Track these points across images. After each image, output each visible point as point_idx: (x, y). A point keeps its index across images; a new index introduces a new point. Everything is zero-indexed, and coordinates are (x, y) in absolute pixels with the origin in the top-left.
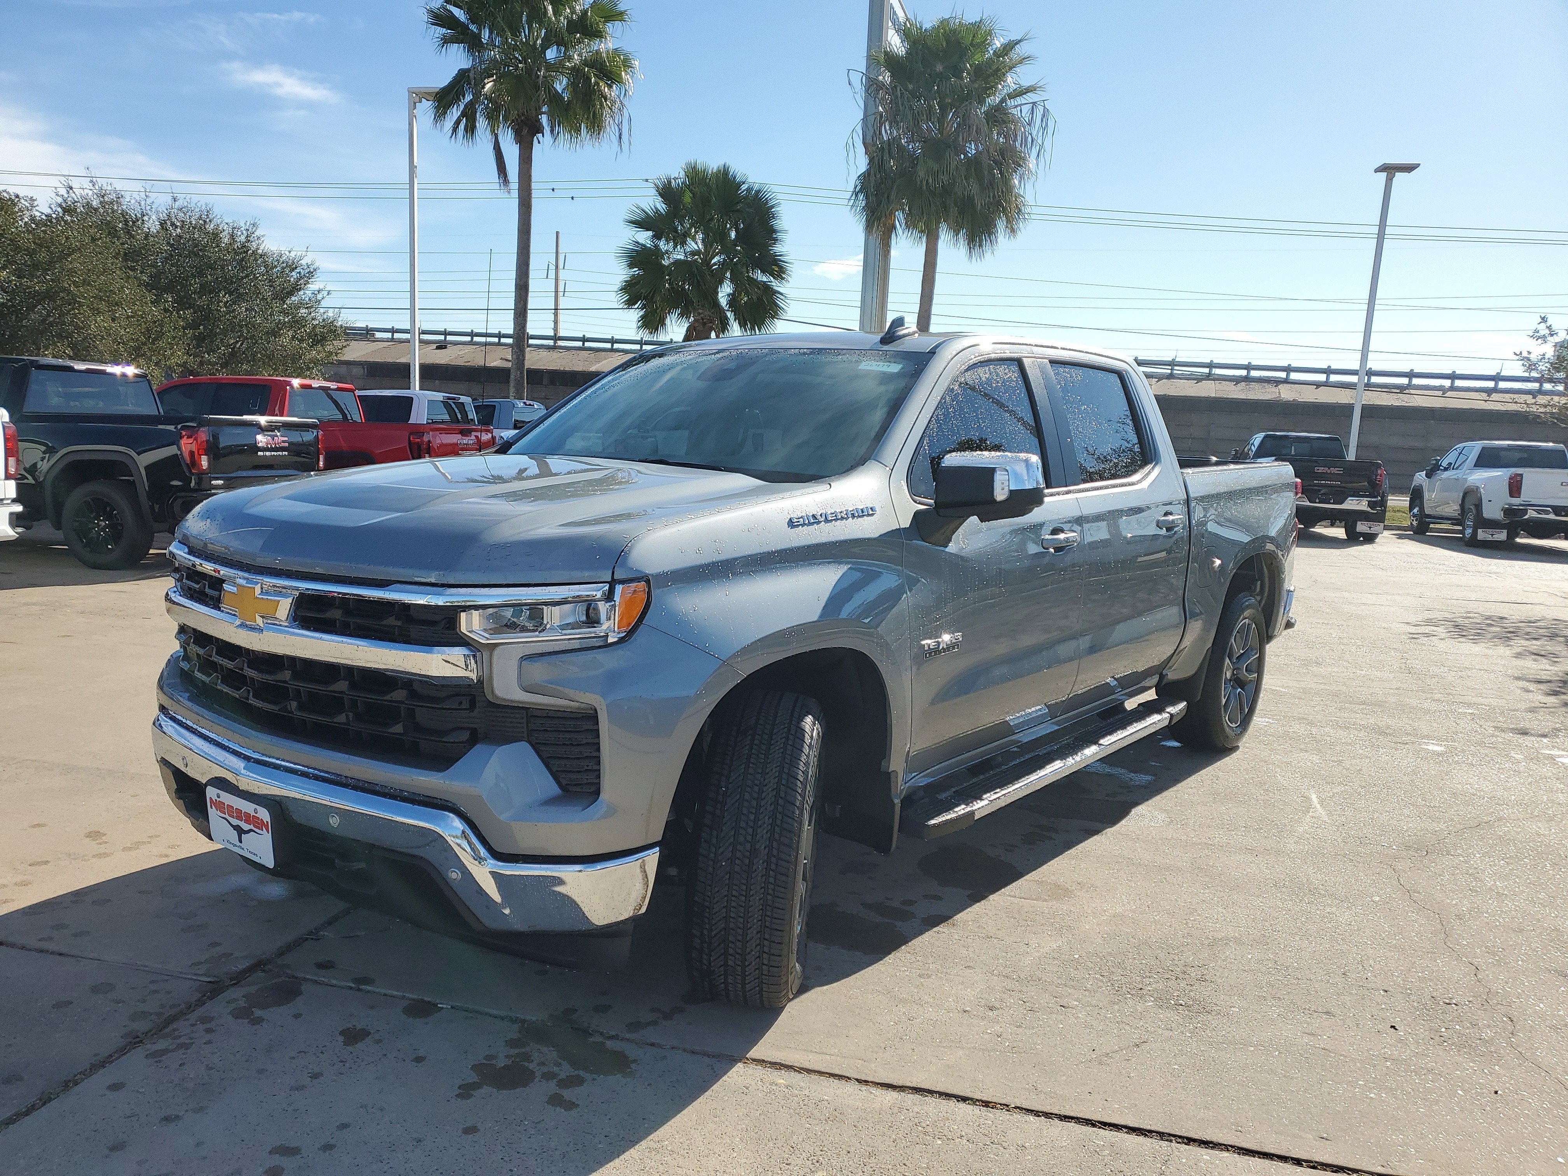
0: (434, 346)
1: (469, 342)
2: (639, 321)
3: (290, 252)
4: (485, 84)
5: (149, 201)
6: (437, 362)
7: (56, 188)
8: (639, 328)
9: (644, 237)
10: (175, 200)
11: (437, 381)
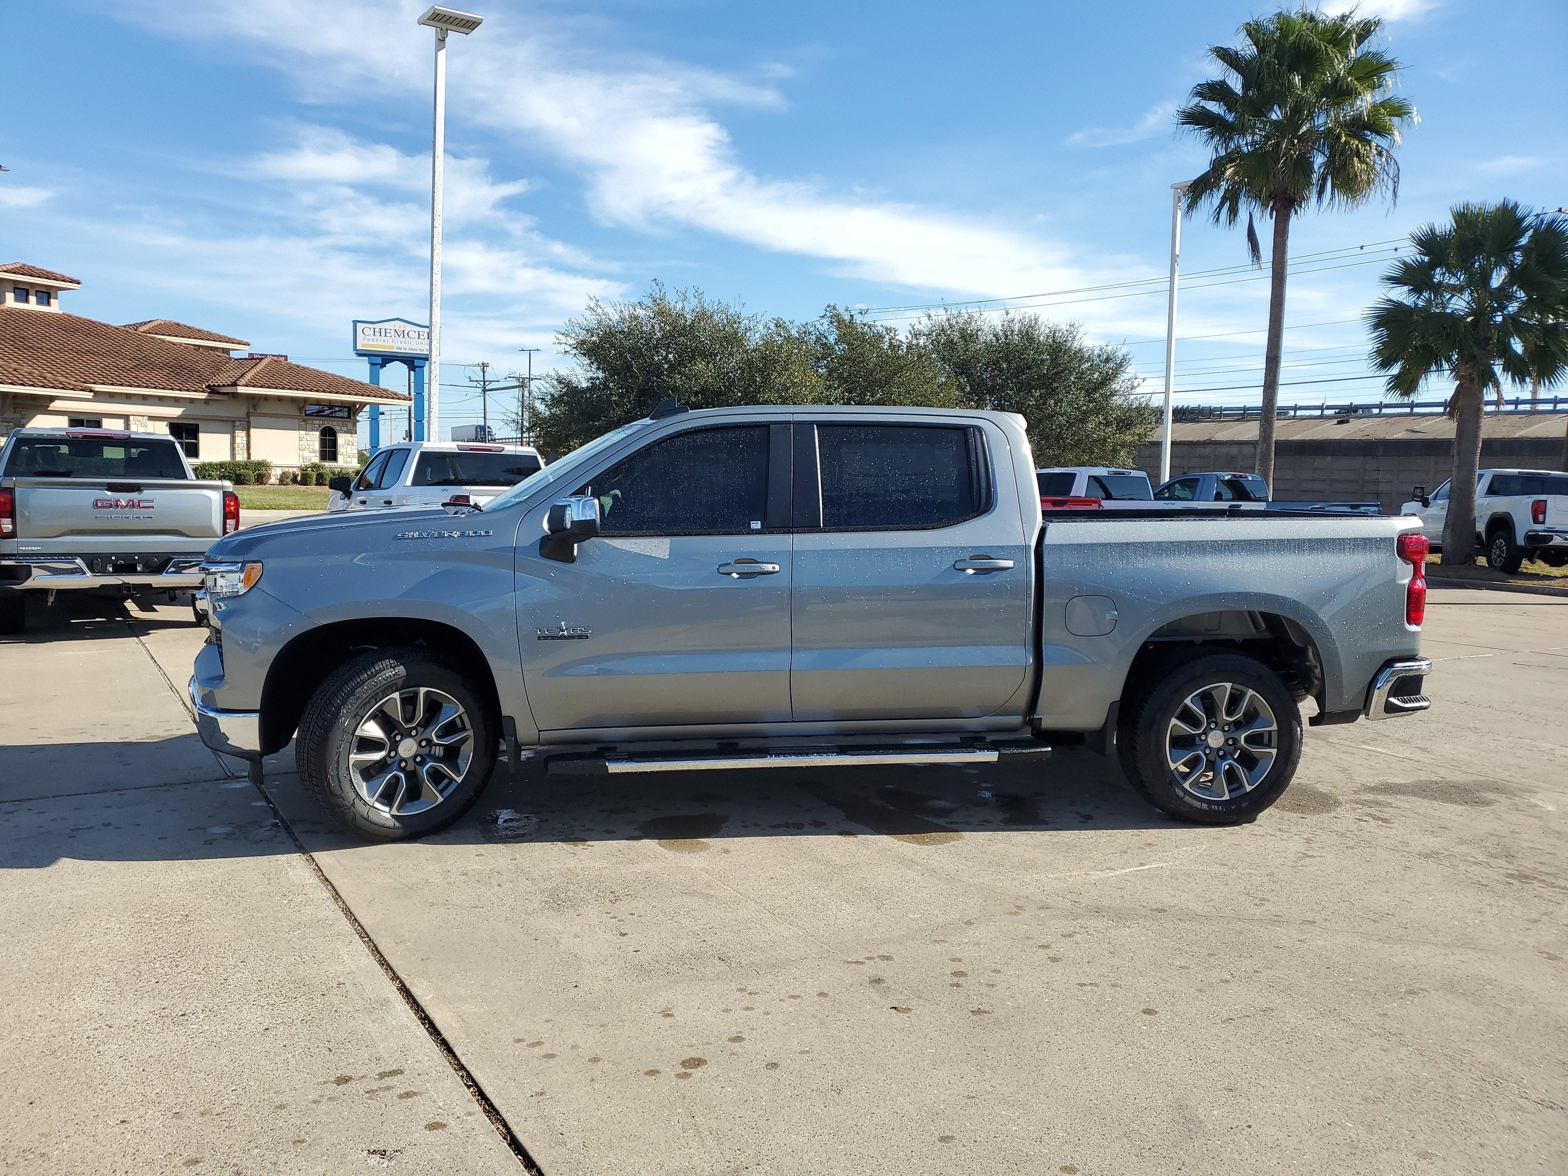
0: (1335, 421)
1: (1377, 414)
2: (1389, 384)
3: (1107, 346)
4: (1226, 169)
5: (983, 318)
6: (1331, 437)
7: (919, 318)
8: (1388, 390)
9: (1401, 294)
10: (1007, 314)
11: (1329, 457)
